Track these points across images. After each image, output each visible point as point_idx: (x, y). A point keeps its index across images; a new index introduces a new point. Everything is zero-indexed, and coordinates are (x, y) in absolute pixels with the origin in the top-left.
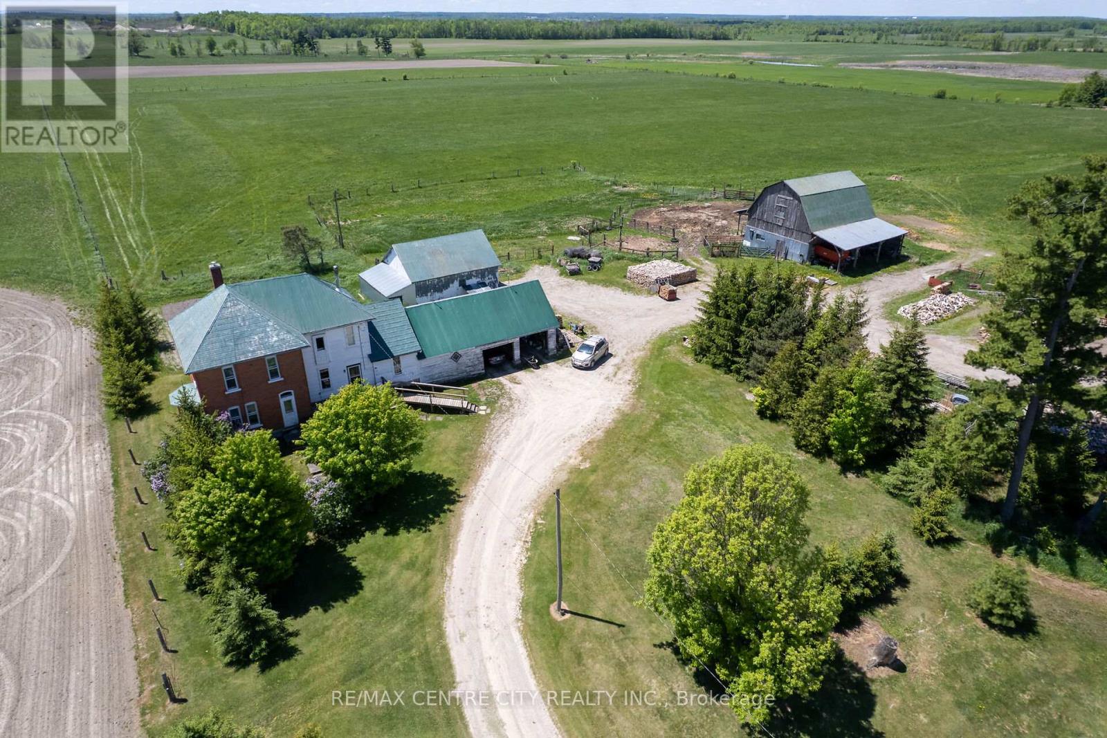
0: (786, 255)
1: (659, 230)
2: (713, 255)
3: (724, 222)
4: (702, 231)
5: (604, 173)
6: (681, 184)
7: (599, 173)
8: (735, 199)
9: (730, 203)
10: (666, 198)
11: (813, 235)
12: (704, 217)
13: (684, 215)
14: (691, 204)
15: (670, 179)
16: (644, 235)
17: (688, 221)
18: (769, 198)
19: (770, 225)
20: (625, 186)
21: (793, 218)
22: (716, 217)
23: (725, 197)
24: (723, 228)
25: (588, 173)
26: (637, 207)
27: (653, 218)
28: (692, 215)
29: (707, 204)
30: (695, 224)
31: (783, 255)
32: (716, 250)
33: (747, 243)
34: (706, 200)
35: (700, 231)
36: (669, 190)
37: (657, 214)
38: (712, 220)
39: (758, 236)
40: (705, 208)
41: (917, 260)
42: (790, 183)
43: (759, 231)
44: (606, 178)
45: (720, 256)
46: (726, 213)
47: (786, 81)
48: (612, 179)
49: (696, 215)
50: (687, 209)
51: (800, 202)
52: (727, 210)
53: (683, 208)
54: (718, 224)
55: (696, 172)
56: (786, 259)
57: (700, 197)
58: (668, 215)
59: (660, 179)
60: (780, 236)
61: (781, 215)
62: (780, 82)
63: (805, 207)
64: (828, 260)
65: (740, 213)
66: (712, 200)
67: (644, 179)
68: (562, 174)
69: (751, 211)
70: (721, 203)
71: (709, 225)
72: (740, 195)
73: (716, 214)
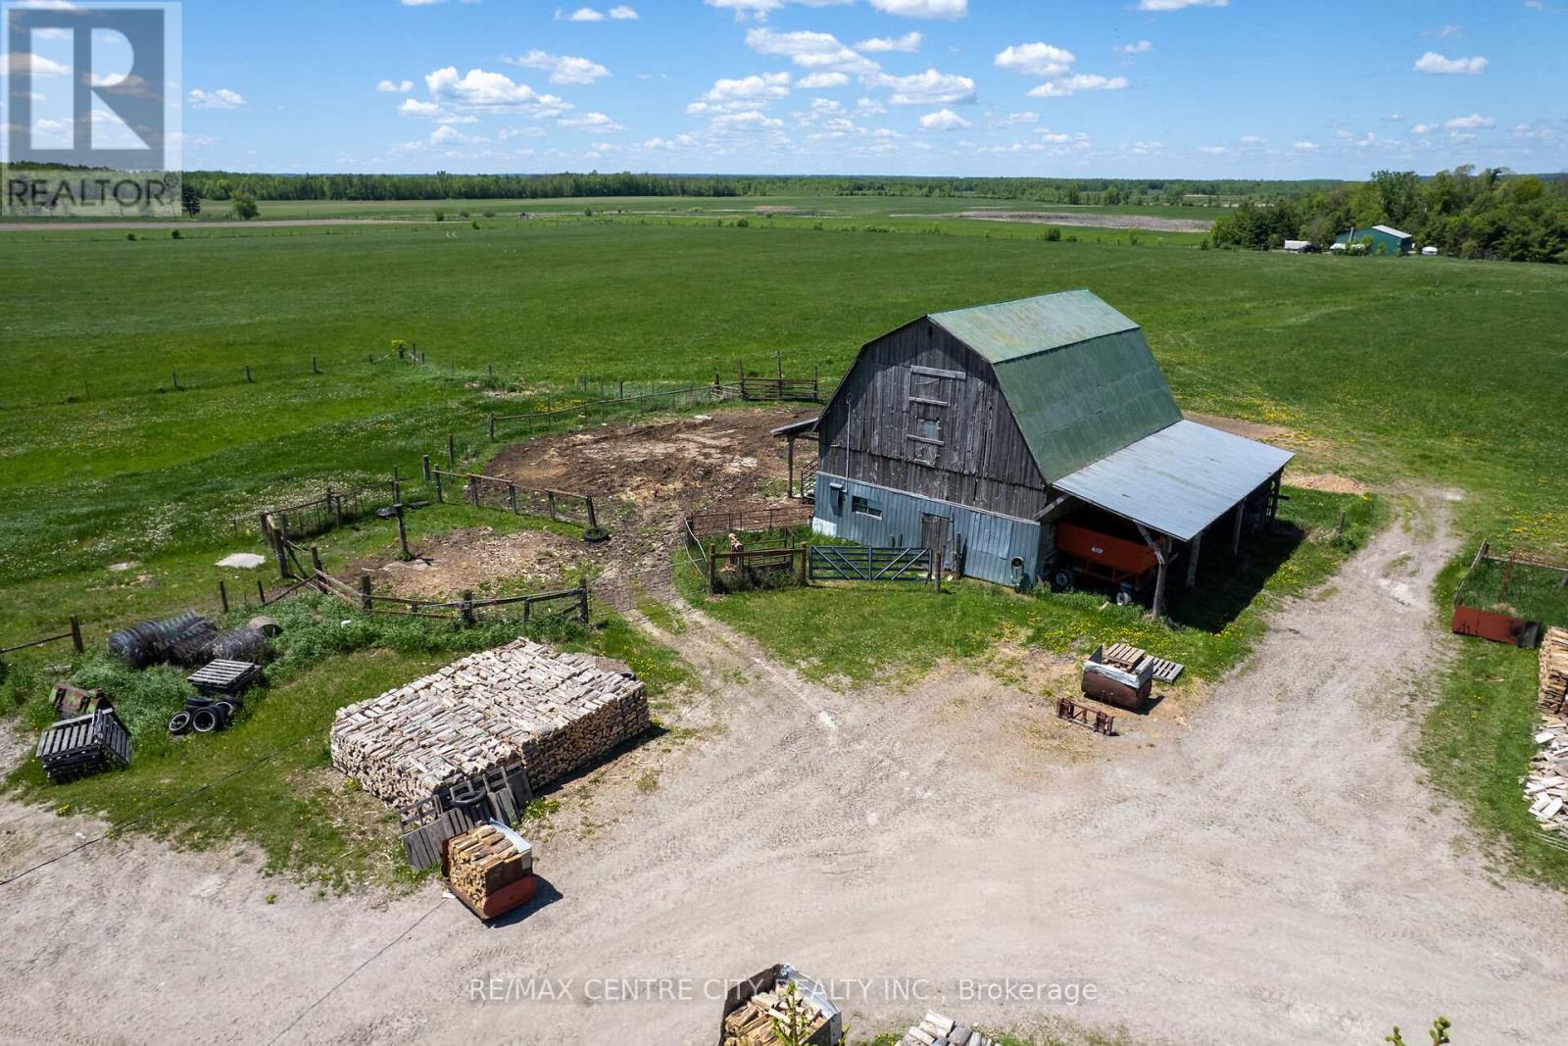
0: (961, 560)
1: (549, 504)
2: (719, 587)
3: (750, 462)
4: (688, 494)
5: (470, 365)
6: (645, 376)
7: (455, 365)
8: (770, 399)
9: (758, 411)
10: (595, 409)
11: (1052, 493)
12: (692, 452)
13: (637, 452)
14: (658, 421)
15: (622, 368)
16: (498, 524)
17: (648, 466)
18: (883, 380)
19: (894, 467)
20: (513, 390)
21: (973, 440)
22: (724, 450)
23: (746, 396)
24: (747, 482)
25: (431, 366)
26: (509, 436)
27: (546, 468)
28: (660, 449)
29: (700, 418)
30: (667, 474)
31: (949, 562)
32: (726, 569)
33: (824, 527)
34: (699, 406)
35: (678, 495)
36: (613, 390)
37: (561, 453)
38: (716, 457)
39: (859, 504)
40: (693, 427)
41: (1331, 534)
42: (950, 321)
43: (859, 488)
44: (468, 374)
45: (742, 587)
46: (751, 438)
47: (825, 227)
48: (482, 374)
49: (671, 448)
50: (650, 434)
51: (992, 381)
52: (754, 428)
53: (639, 432)
54: (733, 468)
55: (681, 352)
56: (961, 573)
57: (683, 400)
58: (592, 453)
59: (600, 370)
60: (935, 501)
61: (931, 432)
62: (816, 228)
63: (1015, 401)
64: (1106, 570)
65: (792, 434)
66: (713, 405)
67: (565, 371)
68: (366, 371)
69: (827, 429)
70: (737, 412)
71: (708, 473)
72: (782, 391)
73: (725, 442)
